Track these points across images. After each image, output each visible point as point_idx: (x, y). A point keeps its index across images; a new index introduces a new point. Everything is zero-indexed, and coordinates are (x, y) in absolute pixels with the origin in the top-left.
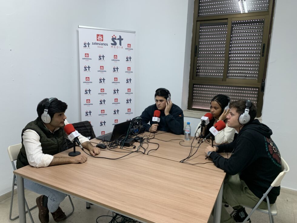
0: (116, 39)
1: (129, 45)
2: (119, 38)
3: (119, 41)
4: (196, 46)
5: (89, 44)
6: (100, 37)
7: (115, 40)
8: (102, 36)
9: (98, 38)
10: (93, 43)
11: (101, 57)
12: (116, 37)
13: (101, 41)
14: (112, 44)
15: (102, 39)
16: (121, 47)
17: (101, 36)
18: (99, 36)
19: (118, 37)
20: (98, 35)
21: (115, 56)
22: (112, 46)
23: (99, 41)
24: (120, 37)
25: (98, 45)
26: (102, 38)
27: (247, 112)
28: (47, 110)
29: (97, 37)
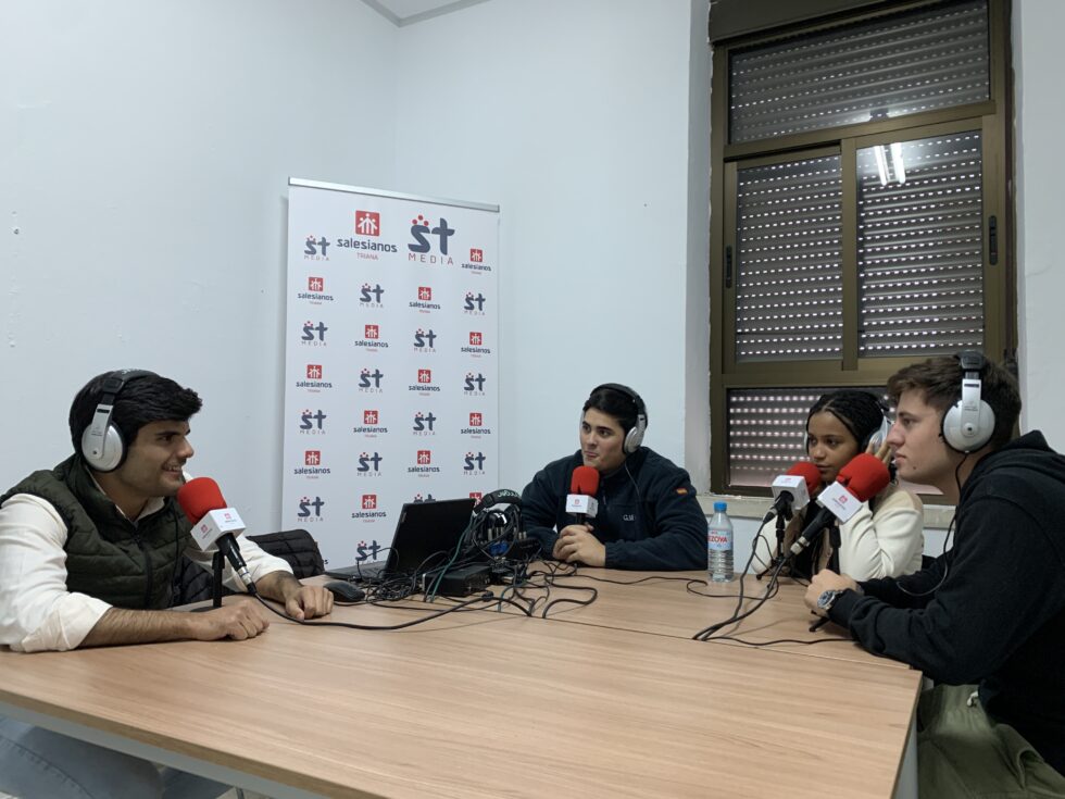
0: (427, 231)
1: (476, 254)
2: (439, 226)
3: (438, 236)
4: (729, 250)
5: (324, 244)
6: (368, 220)
7: (424, 235)
8: (376, 216)
9: (362, 225)
10: (339, 241)
11: (370, 294)
12: (426, 223)
13: (370, 234)
14: (412, 247)
15: (374, 226)
16: (446, 258)
17: (371, 218)
18: (365, 218)
19: (434, 224)
20: (360, 215)
21: (425, 292)
22: (412, 253)
23: (365, 233)
24: (443, 222)
25: (360, 250)
26: (377, 224)
27: (971, 390)
28: (110, 408)
29: (358, 222)
